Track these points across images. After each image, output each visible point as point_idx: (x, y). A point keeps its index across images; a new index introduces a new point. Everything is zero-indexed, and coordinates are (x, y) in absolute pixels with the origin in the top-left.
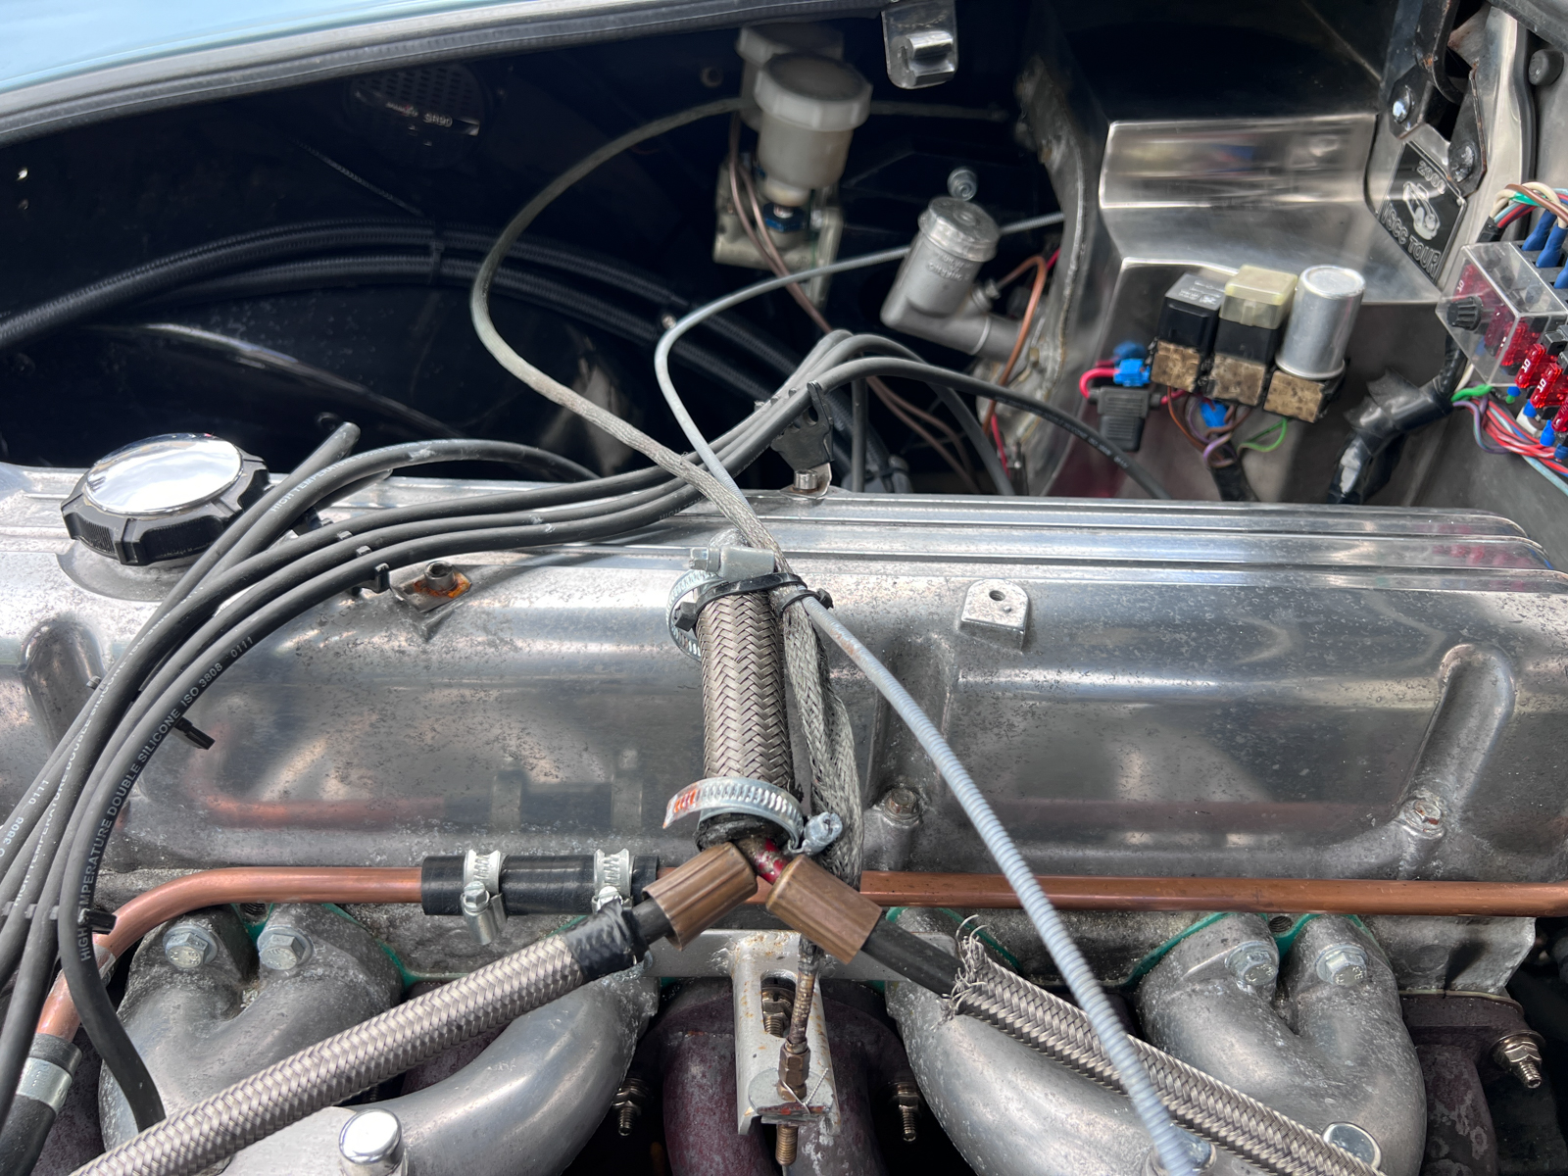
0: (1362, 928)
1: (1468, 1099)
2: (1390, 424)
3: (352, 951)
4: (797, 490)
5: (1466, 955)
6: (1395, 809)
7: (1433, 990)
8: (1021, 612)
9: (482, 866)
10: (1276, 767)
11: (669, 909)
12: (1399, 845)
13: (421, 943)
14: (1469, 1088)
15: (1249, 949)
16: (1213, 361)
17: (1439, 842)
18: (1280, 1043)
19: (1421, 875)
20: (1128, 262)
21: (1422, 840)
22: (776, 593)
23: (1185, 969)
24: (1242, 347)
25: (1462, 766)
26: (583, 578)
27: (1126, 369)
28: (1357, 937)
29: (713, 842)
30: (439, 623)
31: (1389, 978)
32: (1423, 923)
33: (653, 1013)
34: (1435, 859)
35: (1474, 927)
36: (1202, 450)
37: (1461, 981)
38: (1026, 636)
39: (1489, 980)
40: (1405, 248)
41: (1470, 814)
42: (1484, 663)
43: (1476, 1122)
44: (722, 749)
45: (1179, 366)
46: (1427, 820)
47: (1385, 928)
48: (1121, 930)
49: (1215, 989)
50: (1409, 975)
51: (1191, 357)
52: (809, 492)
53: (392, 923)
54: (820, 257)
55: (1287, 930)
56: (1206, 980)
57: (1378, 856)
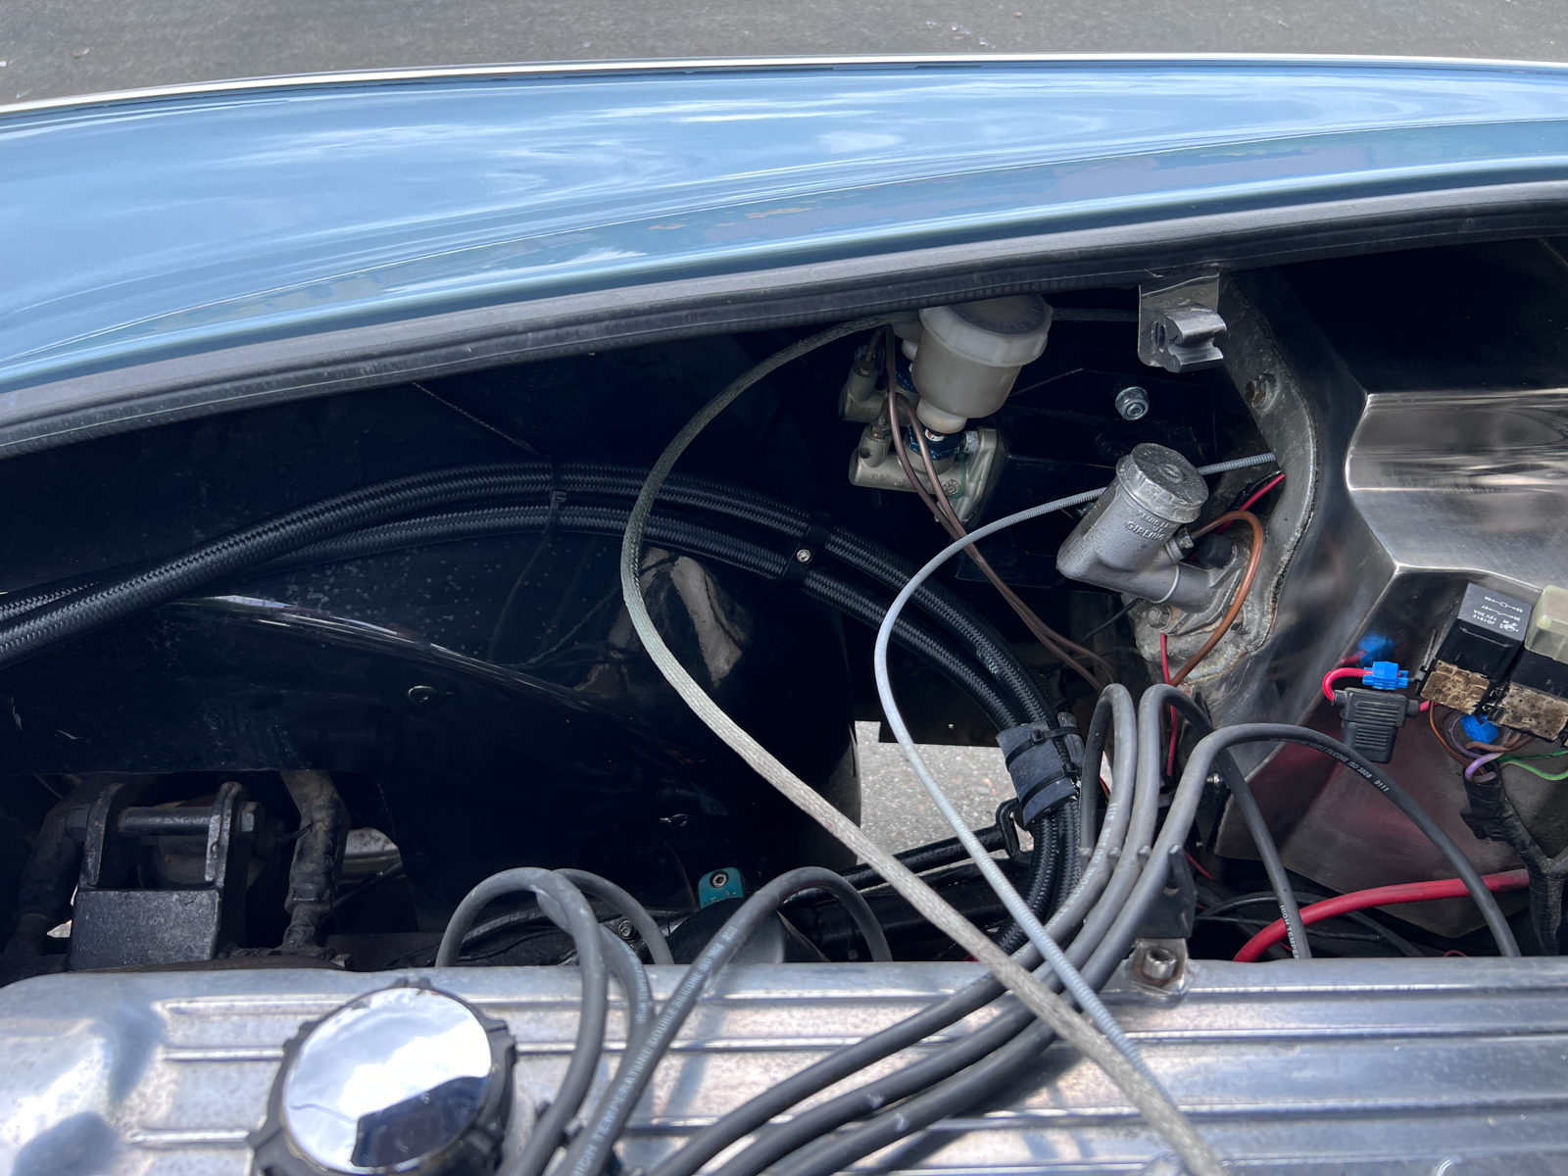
4: (1149, 978)
16: (1507, 689)
20: (1400, 566)
24: (1549, 682)
27: (1379, 672)
36: (1468, 766)
45: (1461, 689)
51: (1477, 682)
52: (1167, 982)
54: (971, 480)
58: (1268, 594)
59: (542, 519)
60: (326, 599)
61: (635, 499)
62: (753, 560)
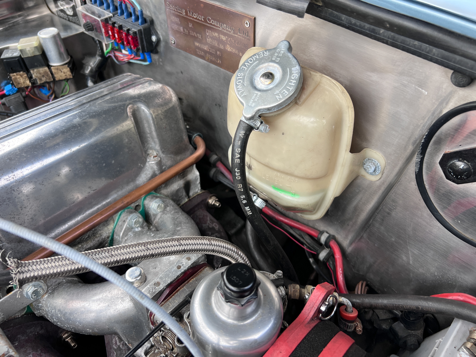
0: (158, 195)
1: (208, 219)
2: (94, 69)
5: (187, 186)
6: (145, 159)
7: (187, 200)
10: (104, 165)
12: (152, 168)
14: (207, 216)
15: (132, 219)
16: (30, 73)
17: (161, 161)
18: (152, 235)
19: (162, 171)
21: (156, 163)
23: (119, 236)
24: (36, 64)
25: (152, 138)
27: (7, 89)
28: (157, 197)
31: (171, 202)
32: (173, 185)
34: (163, 166)
35: (184, 178)
37: (191, 194)
39: (196, 189)
41: (163, 150)
42: (138, 107)
43: (212, 222)
45: (22, 79)
46: (154, 157)
47: (166, 191)
48: (96, 239)
49: (131, 235)
50: (179, 200)
51: (23, 75)
55: (140, 208)
56: (127, 235)
57: (149, 174)
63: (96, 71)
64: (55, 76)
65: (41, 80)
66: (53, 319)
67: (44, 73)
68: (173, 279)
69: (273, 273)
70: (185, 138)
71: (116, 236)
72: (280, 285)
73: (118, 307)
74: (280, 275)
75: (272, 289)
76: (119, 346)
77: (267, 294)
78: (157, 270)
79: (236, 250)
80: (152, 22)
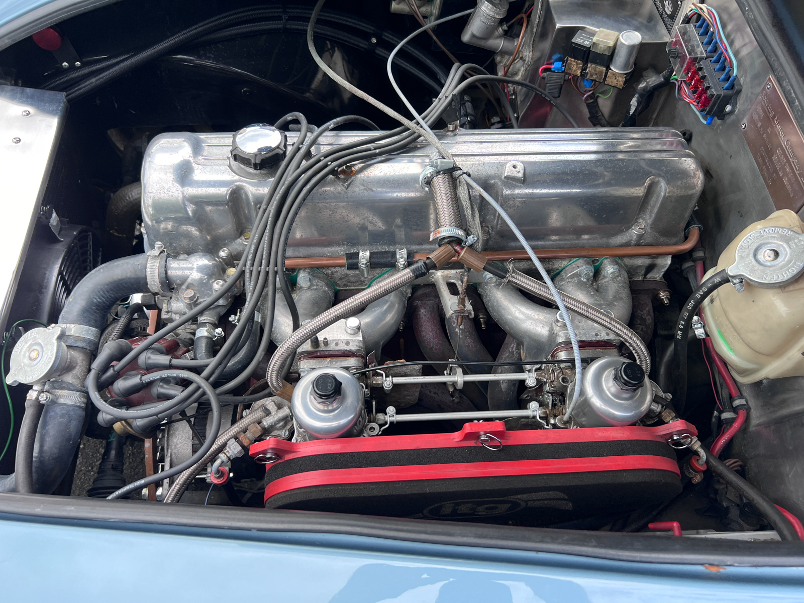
0: (620, 261)
1: (647, 309)
2: (649, 88)
3: (323, 281)
4: (449, 131)
5: (650, 268)
6: (631, 225)
7: (640, 279)
8: (522, 172)
9: (364, 256)
10: (596, 215)
11: (435, 261)
12: (631, 236)
13: (341, 279)
14: (648, 305)
15: (585, 269)
16: (588, 65)
17: (643, 234)
18: (592, 293)
19: (638, 245)
20: (558, 26)
21: (638, 234)
22: (454, 173)
23: (567, 275)
24: (598, 61)
25: (651, 212)
26: (389, 167)
27: (556, 66)
28: (617, 263)
29: (443, 244)
30: (350, 184)
31: (626, 275)
32: (638, 259)
33: (410, 296)
34: (642, 240)
35: (653, 259)
36: (583, 97)
37: (649, 276)
38: (524, 180)
39: (657, 275)
40: (661, 15)
41: (653, 226)
42: (658, 181)
44: (444, 220)
45: (575, 67)
46: (640, 228)
47: (627, 261)
48: (548, 265)
49: (575, 280)
50: (633, 275)
51: (580, 64)
52: (452, 131)
53: (332, 273)
54: (434, 9)
55: (597, 263)
56: (573, 278)
57: (625, 240)
58: (531, 45)
59: (281, 26)
60: (213, 56)
61: (309, 18)
62: (356, 43)
63: (649, 91)
64: (607, 79)
65: (591, 76)
66: (489, 303)
67: (599, 72)
68: (588, 340)
69: (664, 393)
70: (683, 225)
71: (564, 273)
72: (661, 404)
73: (537, 328)
74: (669, 398)
75: (649, 398)
76: (513, 351)
77: (643, 398)
78: (580, 324)
79: (646, 354)
80: (739, 92)
